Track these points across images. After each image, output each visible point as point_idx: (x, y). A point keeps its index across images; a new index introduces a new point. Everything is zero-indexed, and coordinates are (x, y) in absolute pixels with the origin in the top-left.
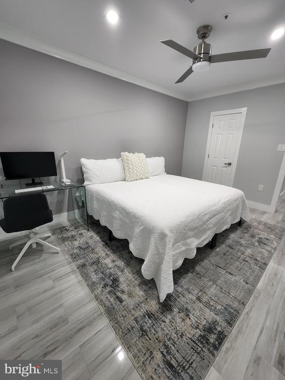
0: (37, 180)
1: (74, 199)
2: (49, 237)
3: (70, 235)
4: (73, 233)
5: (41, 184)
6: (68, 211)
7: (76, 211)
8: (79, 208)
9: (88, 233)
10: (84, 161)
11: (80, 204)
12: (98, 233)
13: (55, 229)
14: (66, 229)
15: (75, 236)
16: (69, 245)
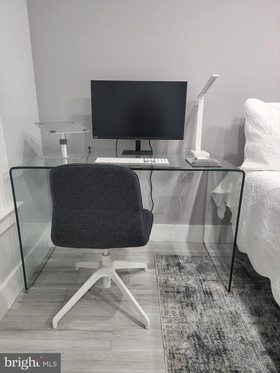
0: (145, 145)
1: (209, 199)
2: (143, 269)
3: (183, 284)
4: (192, 282)
5: (149, 154)
6: (192, 223)
7: (209, 227)
8: (215, 221)
9: (228, 299)
10: (254, 105)
11: (221, 215)
12: (256, 312)
13: (157, 255)
14: (179, 264)
15: (194, 292)
16: (174, 313)
